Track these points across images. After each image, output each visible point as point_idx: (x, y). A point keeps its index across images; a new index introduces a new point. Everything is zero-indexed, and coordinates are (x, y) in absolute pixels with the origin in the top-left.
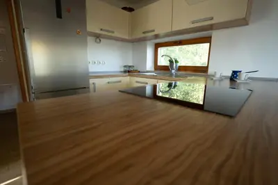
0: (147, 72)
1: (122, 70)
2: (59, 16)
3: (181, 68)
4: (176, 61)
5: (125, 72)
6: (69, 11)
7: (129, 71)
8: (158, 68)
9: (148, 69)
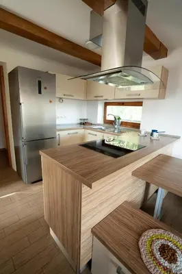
0: (99, 125)
1: (79, 122)
2: (40, 92)
3: (123, 124)
4: (119, 119)
5: (81, 124)
6: (45, 88)
7: (84, 124)
8: (106, 122)
9: (98, 123)
